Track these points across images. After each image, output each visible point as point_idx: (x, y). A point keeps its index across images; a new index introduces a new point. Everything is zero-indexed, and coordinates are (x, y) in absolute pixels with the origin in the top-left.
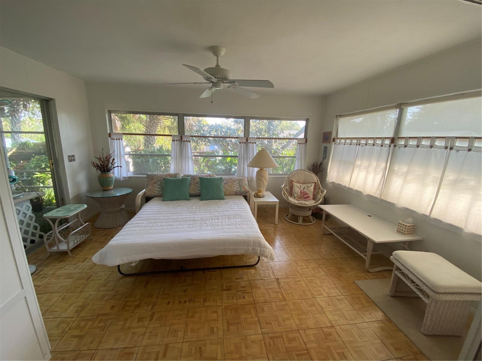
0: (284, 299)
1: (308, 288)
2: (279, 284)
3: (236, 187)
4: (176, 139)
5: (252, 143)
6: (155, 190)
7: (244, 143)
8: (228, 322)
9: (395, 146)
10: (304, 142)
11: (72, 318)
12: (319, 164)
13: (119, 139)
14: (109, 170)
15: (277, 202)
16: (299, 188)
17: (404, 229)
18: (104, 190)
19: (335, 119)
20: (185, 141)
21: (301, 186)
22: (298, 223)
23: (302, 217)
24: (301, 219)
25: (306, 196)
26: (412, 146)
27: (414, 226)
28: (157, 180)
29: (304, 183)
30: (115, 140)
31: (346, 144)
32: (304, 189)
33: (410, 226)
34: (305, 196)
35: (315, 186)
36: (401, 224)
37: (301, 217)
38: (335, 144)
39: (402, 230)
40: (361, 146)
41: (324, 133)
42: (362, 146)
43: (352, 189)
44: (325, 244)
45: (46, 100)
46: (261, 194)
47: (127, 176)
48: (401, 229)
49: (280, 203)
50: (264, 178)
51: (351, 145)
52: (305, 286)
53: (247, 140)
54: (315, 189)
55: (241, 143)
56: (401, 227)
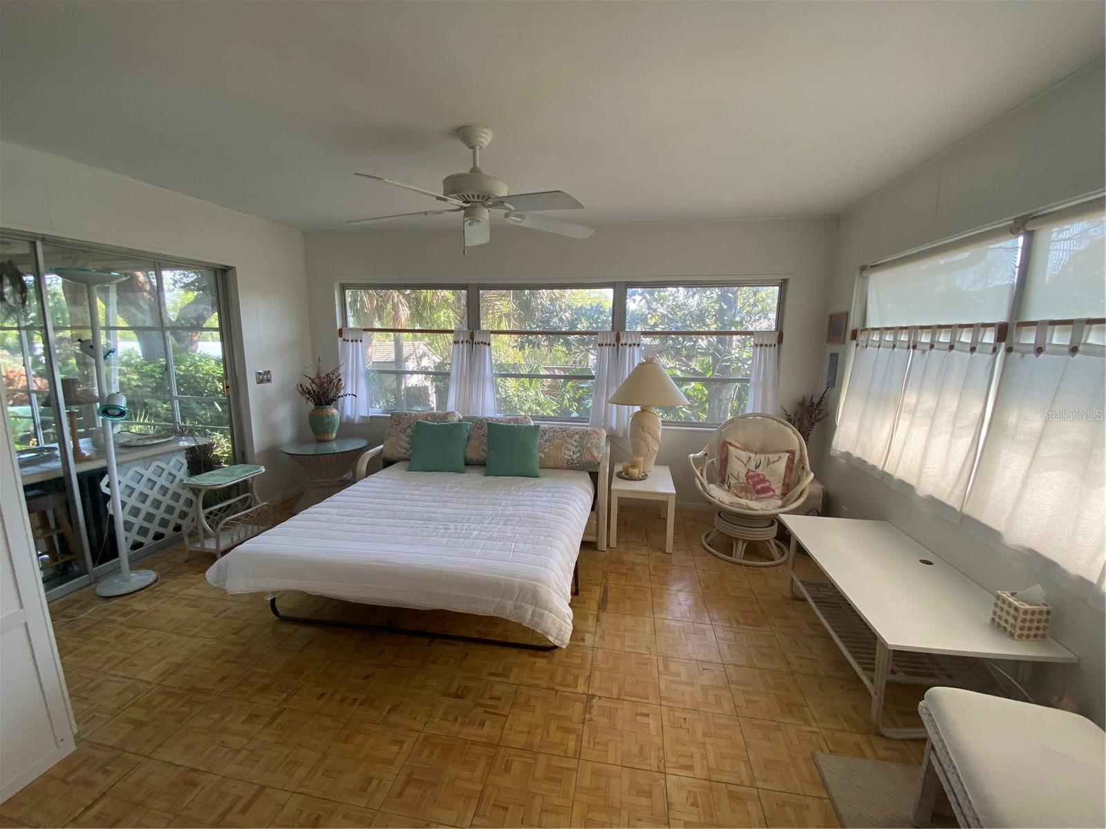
0: (577, 755)
1: (659, 740)
2: (587, 709)
3: (570, 450)
4: (461, 339)
5: (630, 345)
6: (400, 446)
7: (610, 345)
8: (409, 775)
9: (1009, 350)
10: (774, 340)
11: (149, 683)
12: (816, 401)
13: (356, 341)
14: (331, 401)
15: (672, 494)
16: (743, 462)
17: (1011, 621)
18: (319, 441)
19: (857, 278)
20: (479, 343)
21: (750, 458)
22: (732, 556)
23: (744, 541)
24: (740, 549)
25: (762, 485)
26: (1057, 350)
27: (1048, 613)
28: (408, 425)
29: (762, 451)
30: (350, 342)
31: (884, 347)
32: (757, 467)
33: (1033, 613)
34: (759, 487)
35: (791, 460)
36: (1004, 601)
37: (740, 543)
38: (857, 345)
39: (1006, 621)
40: (920, 352)
41: (831, 317)
42: (924, 352)
43: (890, 476)
44: (780, 626)
45: (222, 270)
46: (636, 472)
47: (366, 415)
48: (1004, 618)
49: (678, 496)
50: (649, 433)
51: (895, 349)
52: (653, 732)
53: (618, 339)
54: (792, 469)
55: (602, 345)
56: (1002, 609)
